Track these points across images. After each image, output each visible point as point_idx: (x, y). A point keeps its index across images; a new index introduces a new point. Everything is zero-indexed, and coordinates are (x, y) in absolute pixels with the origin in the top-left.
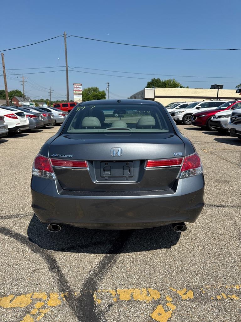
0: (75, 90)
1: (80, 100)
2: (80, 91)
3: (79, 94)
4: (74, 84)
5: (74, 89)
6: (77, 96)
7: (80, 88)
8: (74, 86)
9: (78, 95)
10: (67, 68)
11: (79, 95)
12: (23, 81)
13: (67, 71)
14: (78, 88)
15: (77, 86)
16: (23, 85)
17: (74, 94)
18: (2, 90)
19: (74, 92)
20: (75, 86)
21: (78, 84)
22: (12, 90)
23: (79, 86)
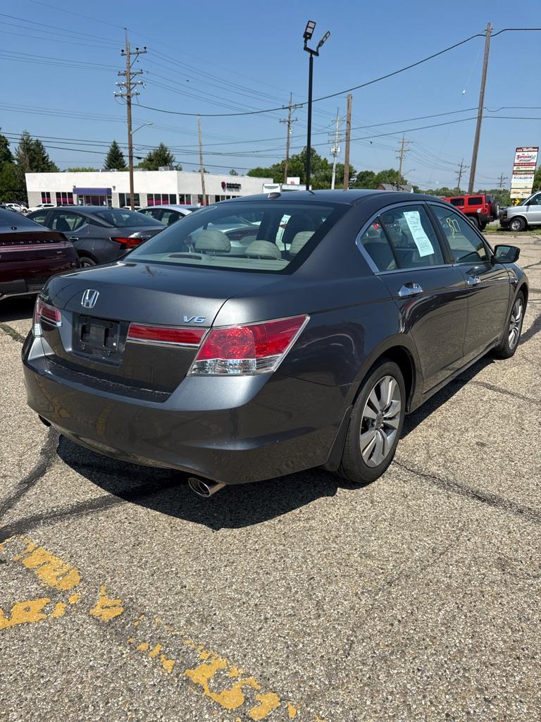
0: (519, 165)
1: (526, 188)
2: (530, 164)
3: (527, 172)
4: (517, 149)
5: (517, 161)
6: (521, 178)
7: (533, 158)
8: (517, 154)
9: (522, 176)
10: (481, 112)
11: (525, 176)
12: (402, 150)
13: (480, 118)
14: (526, 157)
15: (526, 154)
16: (401, 159)
17: (515, 173)
18: (364, 171)
19: (515, 168)
20: (521, 154)
21: (527, 148)
22: (382, 171)
23: (530, 154)
